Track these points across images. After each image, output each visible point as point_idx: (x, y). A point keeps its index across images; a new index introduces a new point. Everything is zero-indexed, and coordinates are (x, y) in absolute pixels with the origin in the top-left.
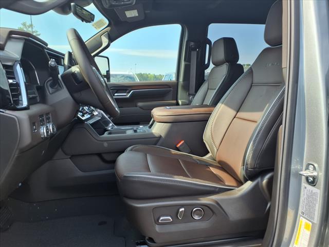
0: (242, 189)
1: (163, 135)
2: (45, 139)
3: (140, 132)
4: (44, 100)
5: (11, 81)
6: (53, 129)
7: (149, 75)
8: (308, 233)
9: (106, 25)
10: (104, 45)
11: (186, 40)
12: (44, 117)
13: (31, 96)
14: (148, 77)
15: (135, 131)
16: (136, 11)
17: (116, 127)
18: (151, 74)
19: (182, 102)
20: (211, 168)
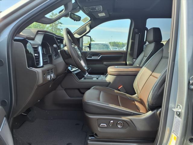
0: (146, 115)
1: (111, 82)
2: (49, 81)
3: (100, 79)
4: (51, 62)
5: (36, 55)
6: (54, 76)
7: (119, 43)
8: (175, 141)
9: (89, 20)
10: (88, 31)
11: (133, 28)
12: (50, 71)
13: (45, 61)
14: (119, 44)
15: (97, 79)
16: (104, 13)
17: (89, 75)
18: (121, 42)
19: (129, 63)
20: (135, 102)
